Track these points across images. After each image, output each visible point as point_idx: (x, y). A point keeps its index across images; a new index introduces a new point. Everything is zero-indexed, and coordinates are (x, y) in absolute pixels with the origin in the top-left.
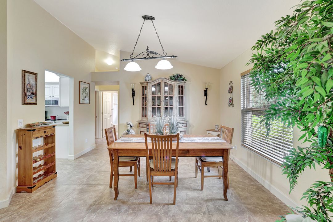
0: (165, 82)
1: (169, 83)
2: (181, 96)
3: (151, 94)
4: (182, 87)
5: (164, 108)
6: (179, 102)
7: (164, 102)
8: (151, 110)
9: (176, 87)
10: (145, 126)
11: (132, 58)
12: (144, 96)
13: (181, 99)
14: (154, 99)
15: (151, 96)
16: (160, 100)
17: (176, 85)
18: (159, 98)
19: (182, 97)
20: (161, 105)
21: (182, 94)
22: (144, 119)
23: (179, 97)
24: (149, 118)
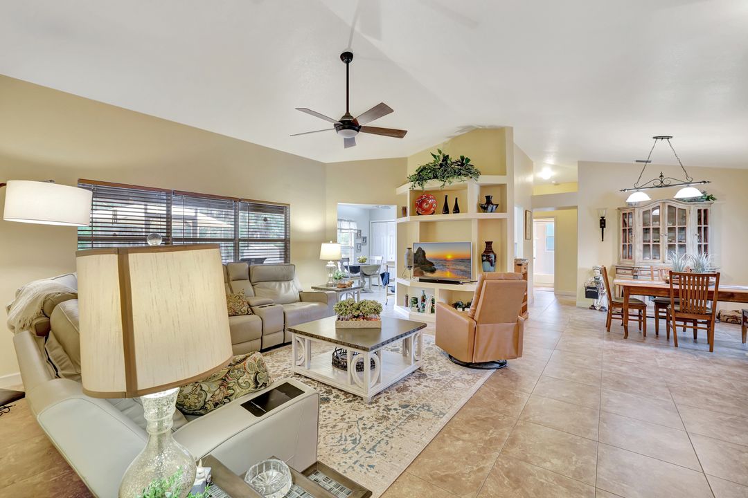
0: (669, 206)
1: (677, 207)
2: (703, 226)
3: (642, 224)
4: (705, 211)
5: (667, 246)
6: (700, 237)
7: (667, 237)
8: (642, 248)
9: (692, 212)
10: (630, 272)
11: (637, 187)
12: (627, 228)
13: (703, 232)
14: (646, 231)
15: (642, 227)
16: (659, 233)
17: (692, 208)
18: (657, 230)
19: (705, 229)
20: (661, 241)
21: (706, 223)
22: (628, 263)
23: (699, 229)
24: (637, 261)
